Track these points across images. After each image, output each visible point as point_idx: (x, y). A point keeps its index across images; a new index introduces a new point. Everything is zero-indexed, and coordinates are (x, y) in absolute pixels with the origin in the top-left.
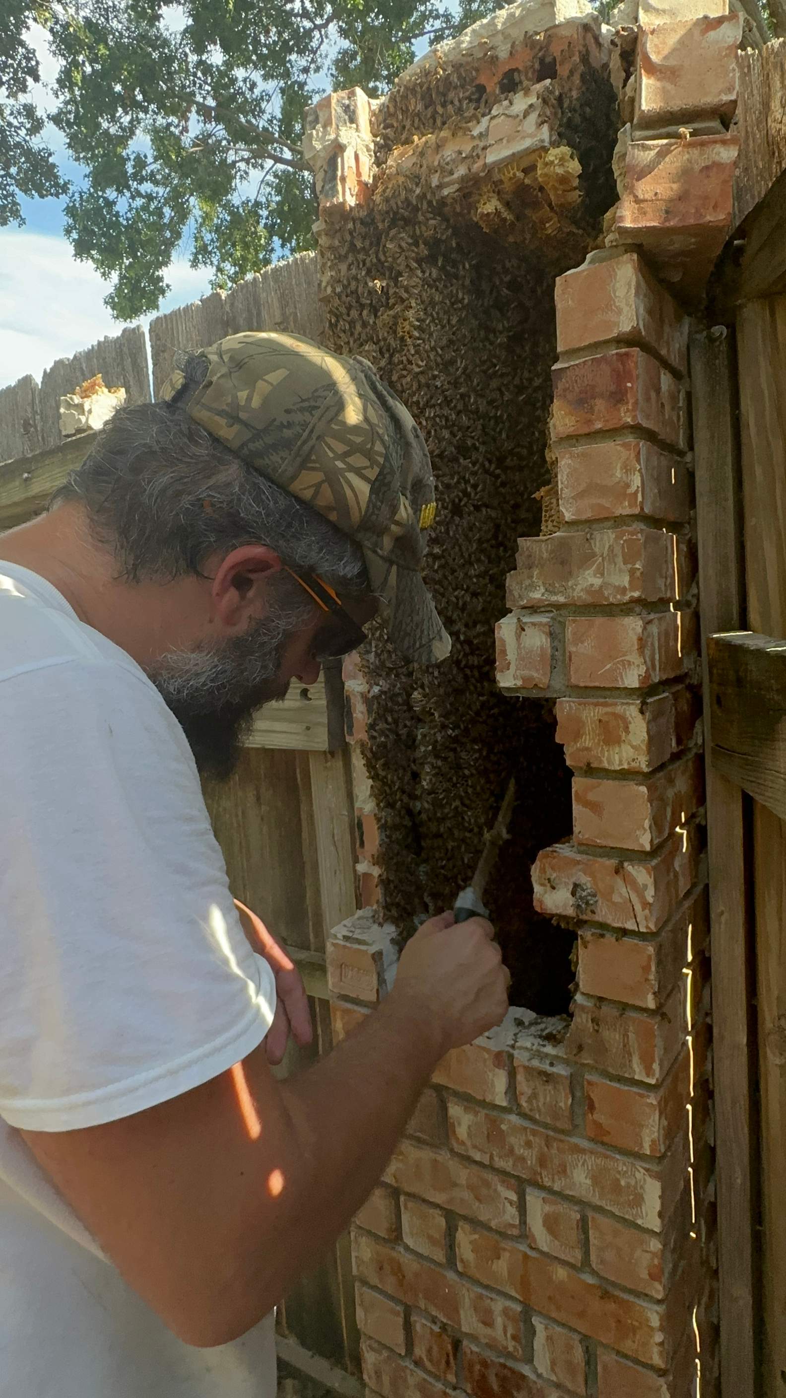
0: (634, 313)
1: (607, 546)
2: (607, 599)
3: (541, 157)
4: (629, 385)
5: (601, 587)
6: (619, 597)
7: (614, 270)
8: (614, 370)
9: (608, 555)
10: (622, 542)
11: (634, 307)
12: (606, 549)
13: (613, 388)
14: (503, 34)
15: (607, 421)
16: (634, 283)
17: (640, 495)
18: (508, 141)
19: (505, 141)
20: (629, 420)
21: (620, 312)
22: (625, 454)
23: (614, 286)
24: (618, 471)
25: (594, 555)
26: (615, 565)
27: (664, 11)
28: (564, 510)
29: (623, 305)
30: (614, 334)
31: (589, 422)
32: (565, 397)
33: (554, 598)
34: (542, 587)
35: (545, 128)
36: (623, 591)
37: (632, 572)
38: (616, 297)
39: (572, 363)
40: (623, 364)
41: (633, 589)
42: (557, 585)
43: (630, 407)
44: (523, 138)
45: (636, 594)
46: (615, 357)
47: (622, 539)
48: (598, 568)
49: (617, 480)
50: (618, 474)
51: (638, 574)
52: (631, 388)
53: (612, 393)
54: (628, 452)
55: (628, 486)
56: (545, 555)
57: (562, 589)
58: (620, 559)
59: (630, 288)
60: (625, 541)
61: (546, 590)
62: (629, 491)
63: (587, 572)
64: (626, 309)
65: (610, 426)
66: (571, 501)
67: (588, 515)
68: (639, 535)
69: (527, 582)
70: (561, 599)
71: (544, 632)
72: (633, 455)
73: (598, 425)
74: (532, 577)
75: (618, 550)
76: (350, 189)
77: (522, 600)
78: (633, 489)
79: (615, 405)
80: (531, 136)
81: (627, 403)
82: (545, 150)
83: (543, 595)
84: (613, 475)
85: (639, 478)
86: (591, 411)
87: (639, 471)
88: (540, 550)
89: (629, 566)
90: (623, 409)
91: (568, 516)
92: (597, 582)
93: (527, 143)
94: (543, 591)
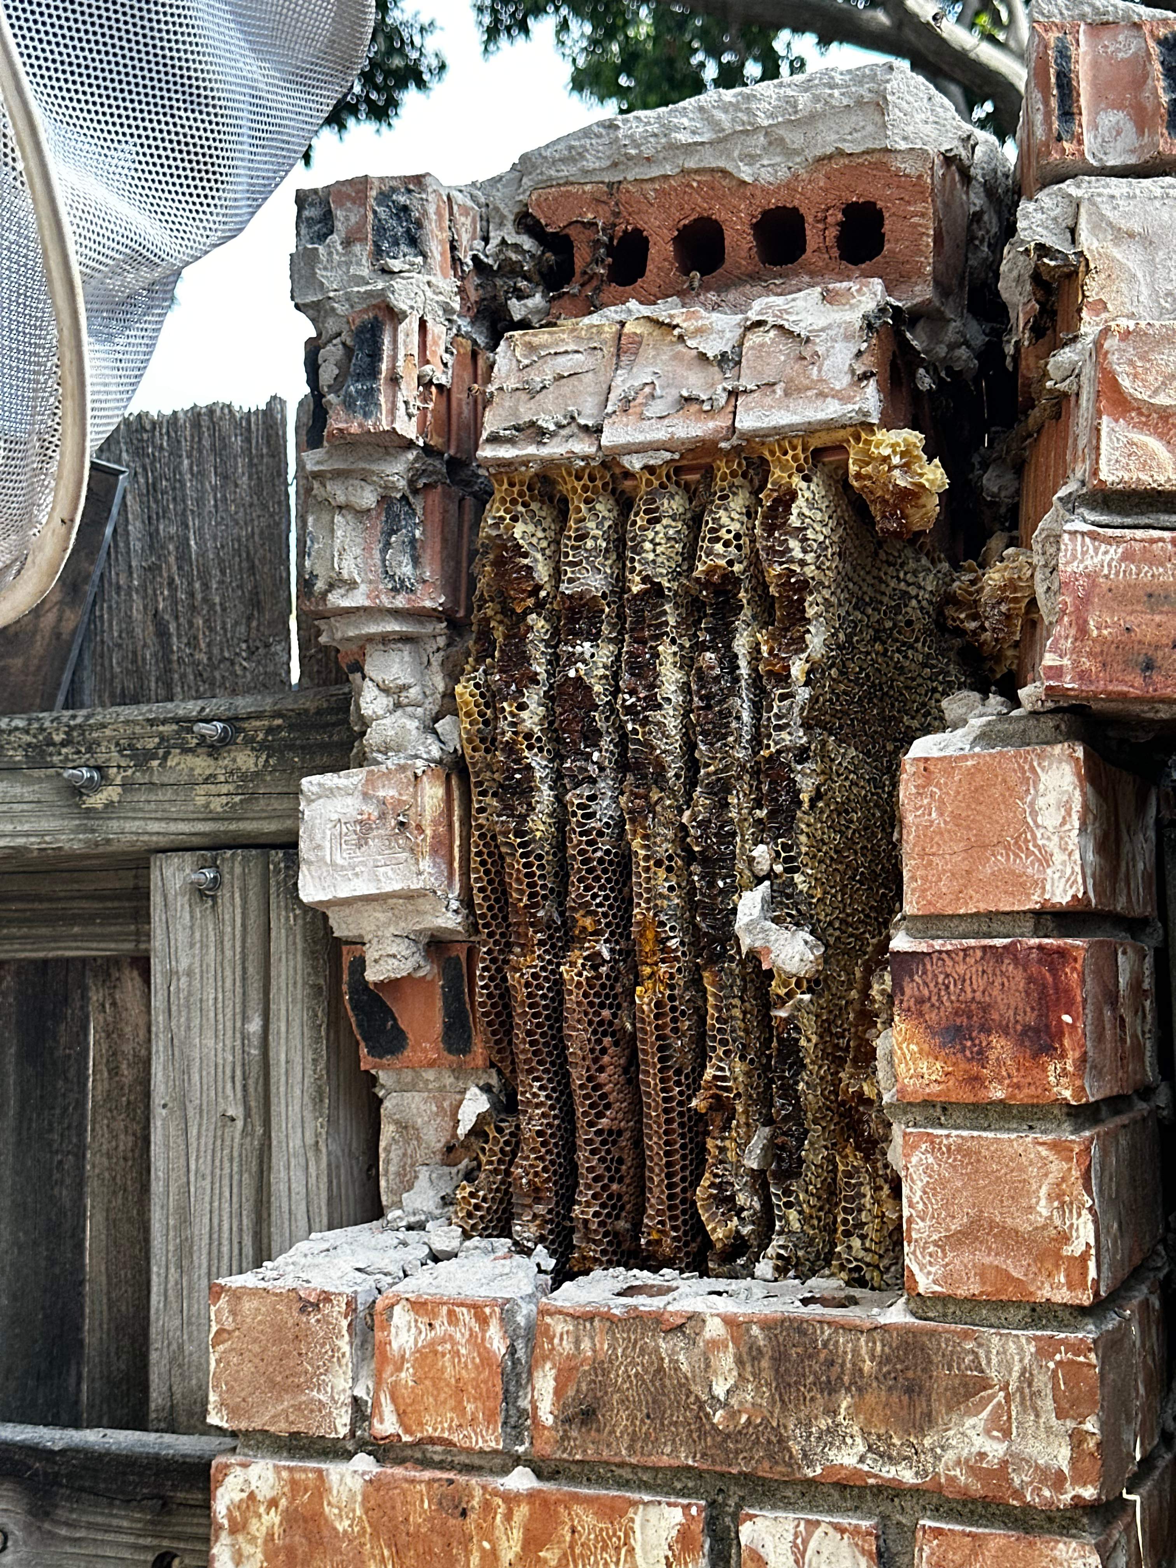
0: (1078, 869)
1: (1017, 1368)
2: (1018, 1494)
3: (858, 439)
4: (1067, 1019)
5: (1004, 1463)
6: (1047, 1493)
7: (1033, 769)
8: (1030, 980)
9: (1020, 1389)
10: (1051, 1365)
11: (1077, 856)
12: (1015, 1375)
13: (1031, 1018)
14: (766, 134)
15: (1018, 1086)
16: (1077, 806)
17: (1092, 1264)
18: (787, 394)
19: (779, 390)
20: (1067, 1094)
21: (1046, 860)
22: (1057, 1167)
23: (1032, 804)
24: (1043, 1202)
25: (984, 1384)
26: (1037, 1416)
27: (1131, 235)
28: (915, 1268)
29: (1053, 846)
30: (1033, 903)
31: (975, 1081)
32: (921, 1014)
33: (889, 1472)
34: (859, 1440)
35: (871, 388)
36: (1058, 1481)
37: (1077, 1438)
38: (1038, 826)
39: (937, 944)
40: (1053, 971)
41: (1080, 1479)
42: (896, 1441)
43: (1070, 1068)
44: (822, 395)
45: (1089, 1493)
46: (1034, 955)
47: (1051, 1357)
48: (995, 1417)
49: (1041, 1221)
50: (1043, 1208)
51: (1091, 1444)
52: (1073, 1026)
53: (1027, 1029)
54: (1066, 1166)
55: (1065, 1238)
56: (868, 1366)
57: (909, 1452)
58: (1048, 1404)
59: (1069, 813)
60: (1059, 1364)
61: (870, 1449)
62: (1067, 1251)
63: (970, 1422)
64: (1059, 857)
65: (1023, 1096)
66: (932, 1249)
67: (972, 1288)
68: (1092, 1356)
69: (824, 1423)
70: (908, 1476)
71: (863, 1552)
72: (1076, 1173)
73: (998, 1093)
74: (835, 1413)
75: (1041, 1381)
76: (406, 403)
77: (811, 1464)
78: (1076, 1248)
79: (1035, 1056)
80: (841, 397)
81: (1063, 1056)
82: (870, 428)
83: (862, 1460)
84: (1031, 1209)
85: (1091, 1227)
86: (981, 1057)
87: (1090, 1209)
88: (856, 1351)
89: (1070, 1424)
90: (1052, 1069)
91: (924, 1284)
92: (995, 1450)
93: (831, 410)
94: (861, 1448)
